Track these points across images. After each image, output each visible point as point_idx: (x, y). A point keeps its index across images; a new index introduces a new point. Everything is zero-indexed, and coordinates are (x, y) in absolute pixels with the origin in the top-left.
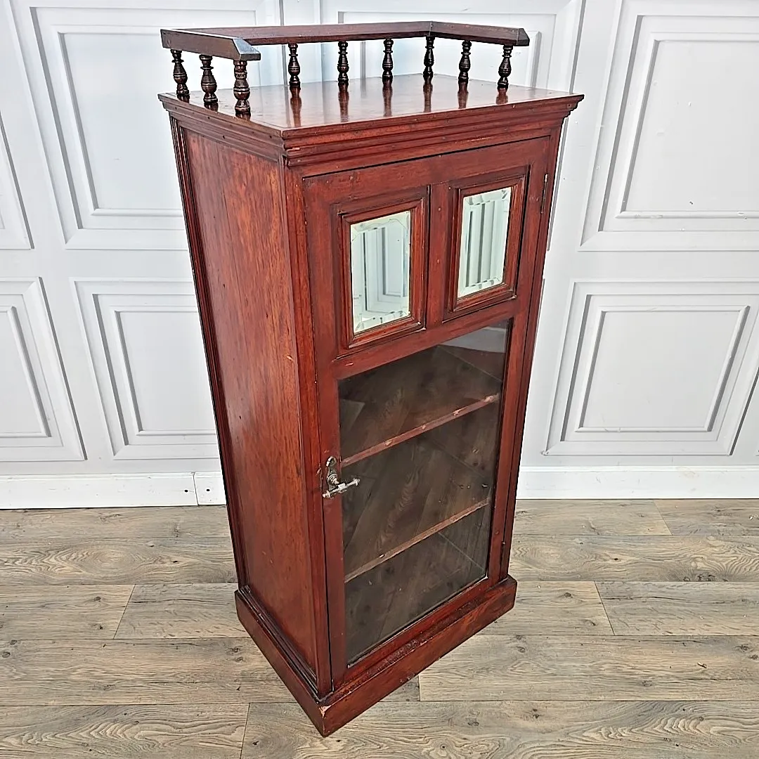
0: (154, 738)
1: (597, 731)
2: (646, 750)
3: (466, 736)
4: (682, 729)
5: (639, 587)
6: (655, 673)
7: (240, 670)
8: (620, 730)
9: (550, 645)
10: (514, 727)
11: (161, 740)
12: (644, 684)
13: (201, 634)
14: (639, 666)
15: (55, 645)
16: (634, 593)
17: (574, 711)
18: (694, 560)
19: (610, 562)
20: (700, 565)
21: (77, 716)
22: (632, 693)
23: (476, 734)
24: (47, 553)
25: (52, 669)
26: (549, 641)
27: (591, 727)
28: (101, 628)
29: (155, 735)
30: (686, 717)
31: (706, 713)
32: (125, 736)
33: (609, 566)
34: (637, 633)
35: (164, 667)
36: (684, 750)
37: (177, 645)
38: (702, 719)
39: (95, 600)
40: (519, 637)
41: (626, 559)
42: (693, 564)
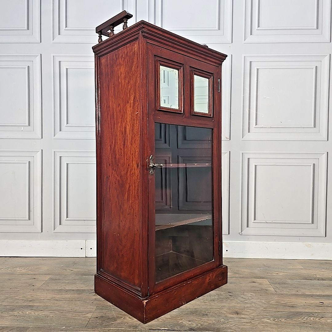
0: (49, 315)
1: (268, 319)
2: (294, 325)
3: (202, 318)
4: (312, 320)
5: (289, 281)
6: (298, 304)
7: (94, 298)
8: (280, 319)
9: (244, 295)
10: (226, 316)
11: (51, 315)
12: (292, 307)
13: (79, 288)
14: (289, 302)
15: (11, 289)
16: (286, 283)
17: (257, 313)
18: (315, 275)
19: (275, 274)
20: (318, 276)
21: (14, 308)
22: (286, 309)
23: (206, 318)
24: (16, 267)
25: (7, 296)
26: (244, 294)
27: (265, 318)
28: (33, 286)
29: (49, 314)
30: (314, 317)
31: (325, 316)
32: (35, 314)
33: (274, 275)
34: (288, 293)
35: (59, 296)
36: (314, 326)
37: (67, 291)
38: (323, 317)
39: (33, 279)
40: (229, 292)
41: (281, 274)
42: (315, 276)
